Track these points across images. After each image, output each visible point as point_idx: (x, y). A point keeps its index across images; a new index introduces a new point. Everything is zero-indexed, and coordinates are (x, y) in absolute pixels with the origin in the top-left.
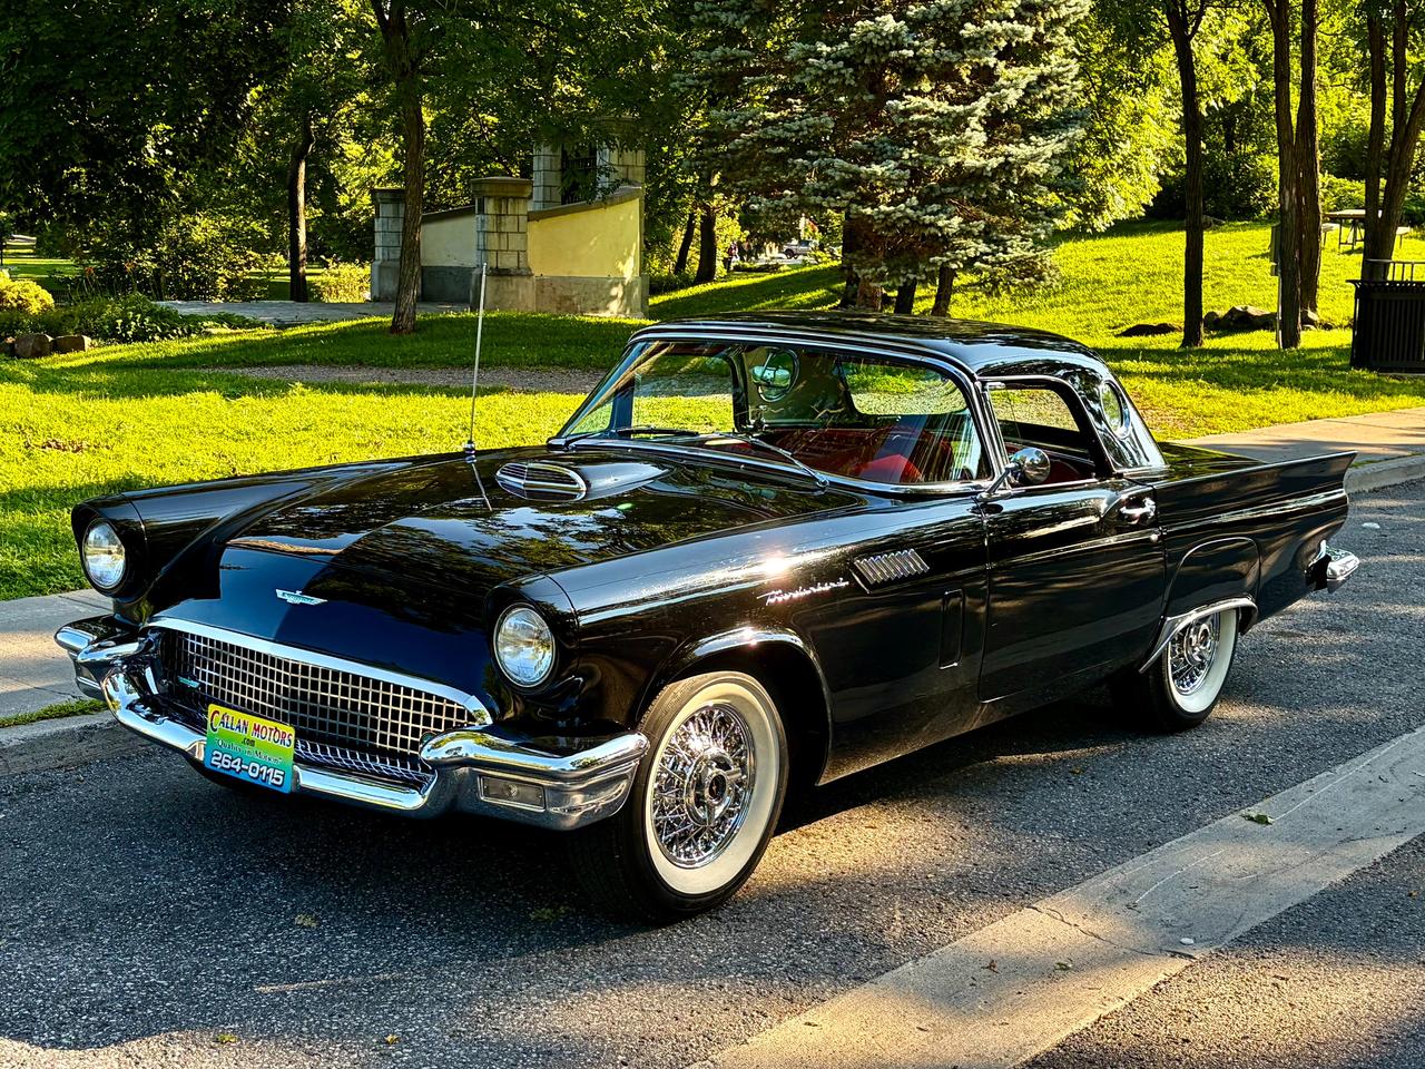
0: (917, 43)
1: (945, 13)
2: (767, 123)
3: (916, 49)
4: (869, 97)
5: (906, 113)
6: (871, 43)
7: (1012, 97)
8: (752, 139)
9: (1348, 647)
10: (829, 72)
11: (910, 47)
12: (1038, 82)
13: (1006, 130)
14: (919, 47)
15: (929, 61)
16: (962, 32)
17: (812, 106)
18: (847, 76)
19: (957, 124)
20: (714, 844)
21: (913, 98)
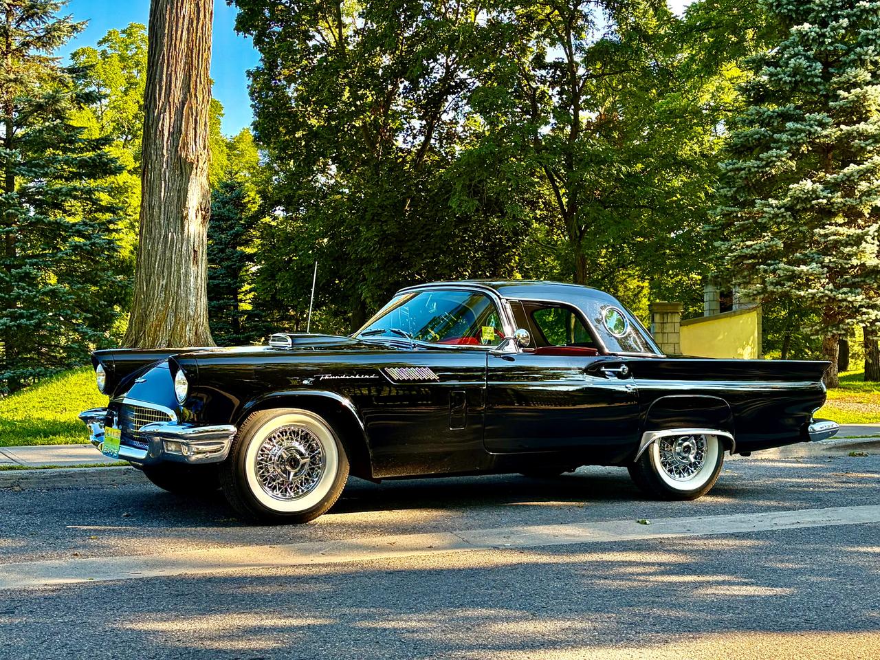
0: (830, 195)
1: (848, 177)
3: (829, 200)
5: (826, 236)
6: (800, 196)
10: (776, 216)
11: (825, 197)
14: (832, 198)
18: (787, 216)
19: (858, 241)
21: (830, 227)
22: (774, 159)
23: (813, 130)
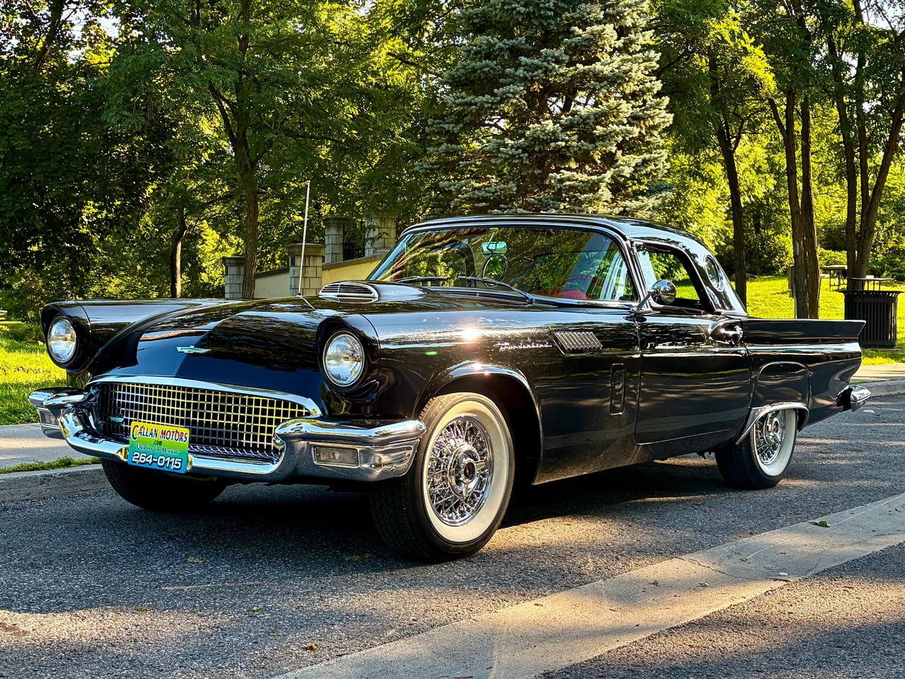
0: (567, 138)
1: (584, 120)
2: (475, 189)
3: (567, 142)
4: (538, 172)
5: (561, 181)
6: (539, 137)
7: (627, 171)
8: (465, 198)
9: (865, 458)
10: (513, 156)
11: (563, 140)
12: (643, 164)
13: (623, 194)
14: (568, 141)
15: (575, 149)
16: (595, 131)
17: (502, 179)
18: (525, 158)
19: (594, 187)
20: (468, 514)
21: (565, 172)
22: (510, 95)
23: (550, 67)
